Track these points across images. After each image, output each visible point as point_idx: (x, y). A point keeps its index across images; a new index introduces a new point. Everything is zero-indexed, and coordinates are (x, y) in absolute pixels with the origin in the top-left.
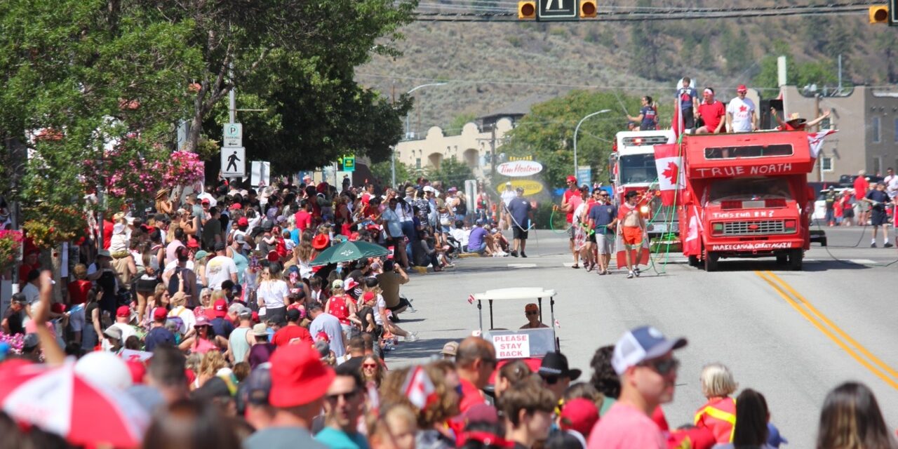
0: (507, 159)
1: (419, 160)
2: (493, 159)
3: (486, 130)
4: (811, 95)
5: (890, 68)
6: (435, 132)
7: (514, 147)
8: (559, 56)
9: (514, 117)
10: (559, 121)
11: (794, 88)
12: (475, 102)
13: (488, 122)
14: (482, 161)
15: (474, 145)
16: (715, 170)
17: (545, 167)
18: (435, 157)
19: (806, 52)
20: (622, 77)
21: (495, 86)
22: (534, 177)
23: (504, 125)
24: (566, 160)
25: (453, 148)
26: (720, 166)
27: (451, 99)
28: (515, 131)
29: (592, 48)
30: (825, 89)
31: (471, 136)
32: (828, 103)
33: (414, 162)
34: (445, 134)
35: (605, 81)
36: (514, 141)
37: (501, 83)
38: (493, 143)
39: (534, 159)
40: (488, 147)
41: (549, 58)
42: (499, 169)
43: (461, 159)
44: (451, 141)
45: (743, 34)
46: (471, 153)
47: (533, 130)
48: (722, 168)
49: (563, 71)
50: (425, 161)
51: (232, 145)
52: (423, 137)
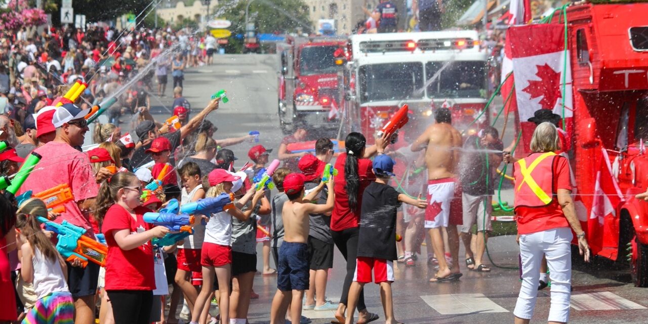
0: (213, 18)
1: (172, 19)
2: (208, 18)
3: (206, 4)
6: (180, 5)
13: (208, 1)
14: (202, 19)
15: (198, 12)
17: (232, 24)
18: (180, 17)
22: (226, 28)
23: (214, 3)
24: (243, 20)
25: (189, 13)
31: (198, 7)
33: (170, 19)
34: (186, 6)
38: (208, 10)
39: (227, 19)
40: (206, 13)
43: (193, 18)
44: (189, 9)
46: (198, 16)
50: (175, 19)
51: (66, 7)
52: (175, 7)
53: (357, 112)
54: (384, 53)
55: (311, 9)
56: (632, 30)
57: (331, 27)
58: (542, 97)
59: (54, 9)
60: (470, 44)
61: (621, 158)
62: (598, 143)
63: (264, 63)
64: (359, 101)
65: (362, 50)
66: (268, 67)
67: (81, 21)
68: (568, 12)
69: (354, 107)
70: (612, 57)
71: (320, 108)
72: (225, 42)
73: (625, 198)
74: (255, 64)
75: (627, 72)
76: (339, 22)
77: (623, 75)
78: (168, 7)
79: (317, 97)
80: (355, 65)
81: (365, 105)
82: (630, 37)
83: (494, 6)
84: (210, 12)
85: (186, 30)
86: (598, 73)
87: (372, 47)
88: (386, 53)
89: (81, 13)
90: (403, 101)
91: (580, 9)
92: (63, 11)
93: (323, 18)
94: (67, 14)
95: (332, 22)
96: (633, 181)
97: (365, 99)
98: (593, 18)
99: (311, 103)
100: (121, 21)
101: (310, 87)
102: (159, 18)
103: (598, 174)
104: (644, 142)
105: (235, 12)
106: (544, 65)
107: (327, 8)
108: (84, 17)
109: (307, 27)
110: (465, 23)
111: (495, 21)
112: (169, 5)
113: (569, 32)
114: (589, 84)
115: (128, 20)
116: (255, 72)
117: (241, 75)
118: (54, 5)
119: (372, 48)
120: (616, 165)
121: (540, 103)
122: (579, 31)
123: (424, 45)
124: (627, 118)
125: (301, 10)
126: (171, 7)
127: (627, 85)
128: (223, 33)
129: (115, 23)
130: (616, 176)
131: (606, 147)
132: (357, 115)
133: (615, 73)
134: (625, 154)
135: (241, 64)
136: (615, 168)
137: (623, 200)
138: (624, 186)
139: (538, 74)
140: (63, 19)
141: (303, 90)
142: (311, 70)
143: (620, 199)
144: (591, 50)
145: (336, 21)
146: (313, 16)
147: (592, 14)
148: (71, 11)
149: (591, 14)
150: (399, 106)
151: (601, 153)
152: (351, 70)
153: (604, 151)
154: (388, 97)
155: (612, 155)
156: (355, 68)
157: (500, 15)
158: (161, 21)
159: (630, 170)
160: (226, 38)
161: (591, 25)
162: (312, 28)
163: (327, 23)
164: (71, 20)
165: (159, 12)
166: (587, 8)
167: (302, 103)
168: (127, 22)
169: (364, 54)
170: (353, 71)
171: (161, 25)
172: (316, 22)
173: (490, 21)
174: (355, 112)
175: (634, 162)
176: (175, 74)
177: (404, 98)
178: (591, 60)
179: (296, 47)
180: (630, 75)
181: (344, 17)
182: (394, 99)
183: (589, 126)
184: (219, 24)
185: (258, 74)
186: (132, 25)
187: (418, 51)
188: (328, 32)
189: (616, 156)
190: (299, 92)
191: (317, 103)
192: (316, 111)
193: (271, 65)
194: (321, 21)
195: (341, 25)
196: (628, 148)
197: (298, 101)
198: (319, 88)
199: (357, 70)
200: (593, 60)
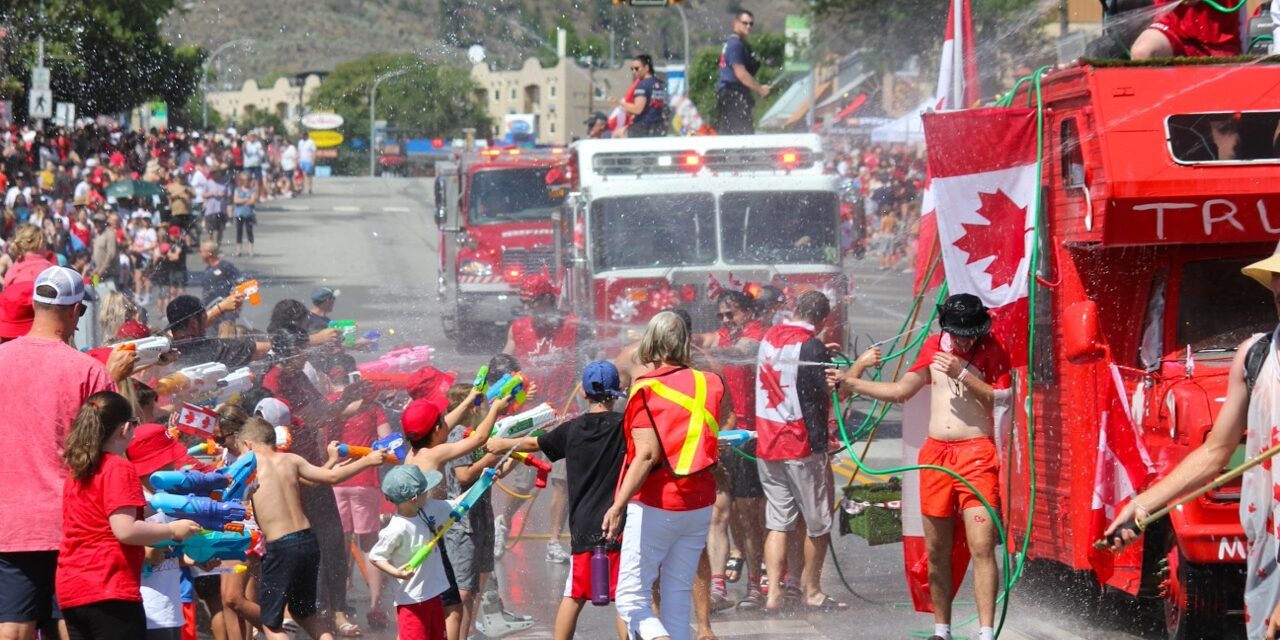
0: (312, 111)
1: (235, 111)
2: (300, 110)
3: (298, 84)
4: (585, 66)
5: (665, 46)
6: (250, 85)
7: (321, 101)
8: (372, 21)
9: (321, 75)
10: (363, 79)
11: (571, 61)
12: (294, 60)
13: (301, 78)
14: (291, 111)
15: (284, 99)
16: (1217, 211)
17: (345, 121)
18: (250, 108)
19: (594, 28)
20: (429, 43)
21: (313, 46)
22: (334, 130)
23: (313, 82)
24: (365, 115)
25: (267, 100)
26: (1238, 190)
27: (274, 56)
28: (322, 87)
29: (403, 15)
30: (600, 61)
31: (282, 90)
32: (600, 74)
33: (231, 112)
34: (260, 87)
35: (413, 45)
36: (321, 96)
37: (320, 44)
38: (301, 95)
39: (336, 111)
40: (297, 101)
41: (365, 24)
42: (305, 121)
43: (273, 110)
44: (264, 93)
45: (538, 10)
46: (282, 106)
47: (338, 87)
48: (1246, 203)
49: (376, 35)
50: (241, 112)
51: (40, 88)
52: (240, 89)
53: (587, 289)
54: (639, 175)
55: (491, 95)
56: (1170, 121)
57: (528, 127)
58: (992, 258)
59: (18, 92)
60: (804, 159)
61: (1148, 383)
62: (1102, 353)
63: (405, 193)
64: (590, 267)
65: (598, 170)
66: (412, 201)
67: (66, 116)
68: (1044, 84)
69: (582, 280)
70: (1130, 176)
71: (505, 287)
72: (333, 154)
73: (1155, 466)
74: (386, 196)
75: (1160, 207)
76: (543, 120)
77: (1154, 211)
78: (227, 90)
79: (499, 263)
80: (584, 199)
81: (601, 275)
82: (1168, 136)
83: (828, 92)
84: (306, 99)
85: (261, 132)
86: (1102, 209)
87: (615, 164)
88: (643, 176)
89: (68, 99)
90: (675, 269)
91: (1067, 79)
92: (34, 95)
93: (513, 112)
94: (40, 100)
95: (529, 119)
96: (1172, 432)
97: (602, 264)
98: (1093, 94)
99: (487, 279)
100: (140, 114)
101: (487, 248)
102: (210, 109)
103: (1104, 416)
104: (1194, 352)
105: (352, 100)
106: (994, 192)
107: (521, 95)
108: (72, 107)
109: (484, 128)
110: (774, 123)
111: (829, 119)
112: (230, 86)
113: (1047, 127)
114: (1085, 232)
115: (153, 113)
116: (386, 209)
117: (362, 216)
118: (18, 85)
119: (617, 166)
120: (1139, 398)
121: (988, 271)
122: (1064, 123)
123: (716, 161)
124: (1162, 302)
125: (472, 97)
126: (233, 90)
127: (1160, 233)
128: (331, 138)
129: (129, 119)
130: (1139, 421)
131: (1118, 364)
132: (587, 294)
133: (1136, 208)
134: (1158, 377)
135: (363, 196)
136: (1137, 407)
137: (1152, 470)
138: (1155, 441)
139: (982, 212)
140: (34, 110)
141: (474, 251)
142: (490, 214)
143: (1146, 467)
144: (1087, 162)
145: (537, 118)
146: (495, 109)
147: (1091, 87)
148: (48, 95)
149: (1089, 87)
150: (669, 277)
151: (1109, 373)
152: (575, 208)
153: (1115, 369)
154: (647, 262)
155: (1131, 379)
156: (584, 204)
157: (839, 109)
158: (215, 116)
159: (1167, 408)
160: (334, 147)
161: (1088, 109)
162: (493, 130)
163: (520, 122)
164: (47, 112)
165: (211, 97)
166: (1081, 75)
167: (471, 278)
168: (151, 117)
169: (602, 177)
170: (580, 211)
171: (214, 123)
172: (500, 119)
173: (818, 120)
174: (583, 291)
175: (1174, 393)
176: (238, 212)
177: (679, 264)
178: (1088, 184)
179: (464, 170)
180: (1166, 212)
181: (552, 111)
182: (658, 266)
183: (1084, 317)
184: (322, 122)
185: (393, 214)
186: (160, 121)
187: (705, 172)
188: (521, 138)
189: (1139, 381)
190: (466, 257)
191: (498, 278)
192: (497, 293)
193: (417, 197)
194: (509, 118)
195: (545, 124)
196: (1162, 363)
197: (463, 274)
198: (503, 248)
199: (587, 208)
200: (1093, 182)
